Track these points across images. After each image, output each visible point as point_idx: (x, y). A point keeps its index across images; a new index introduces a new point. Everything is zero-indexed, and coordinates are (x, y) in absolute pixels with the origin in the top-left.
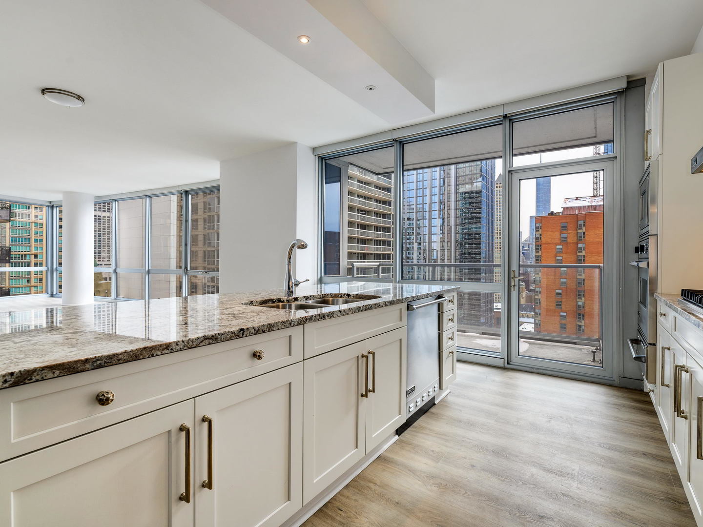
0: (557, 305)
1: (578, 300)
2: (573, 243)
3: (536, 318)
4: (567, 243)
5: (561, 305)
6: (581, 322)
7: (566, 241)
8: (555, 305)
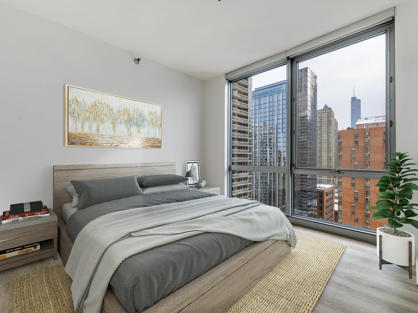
0: (352, 185)
1: (366, 183)
2: (362, 147)
3: (339, 194)
4: (358, 147)
5: (354, 186)
6: (367, 196)
7: (358, 145)
8: (351, 185)
